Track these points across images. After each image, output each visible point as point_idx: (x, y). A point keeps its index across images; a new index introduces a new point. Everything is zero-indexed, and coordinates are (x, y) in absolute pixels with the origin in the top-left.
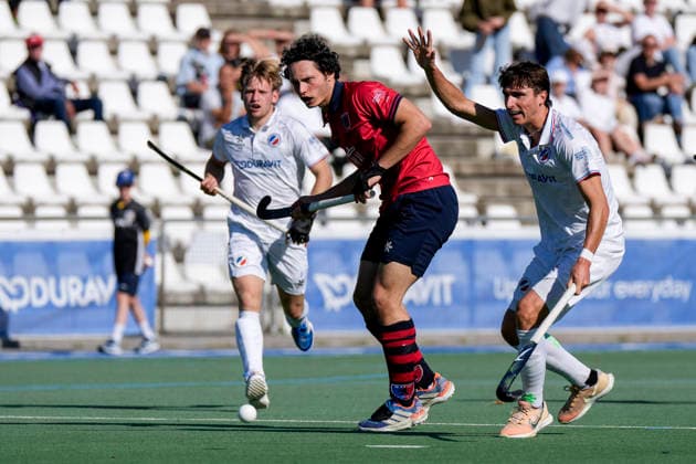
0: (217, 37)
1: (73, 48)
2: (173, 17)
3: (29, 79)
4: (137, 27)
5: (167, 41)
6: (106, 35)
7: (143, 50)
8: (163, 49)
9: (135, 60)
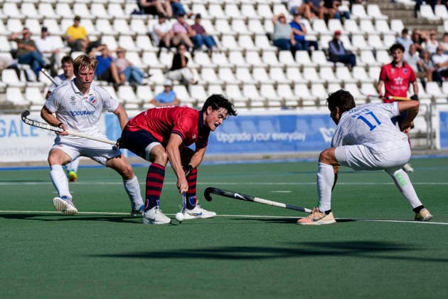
0: (410, 32)
1: (350, 37)
2: (389, 25)
3: (334, 49)
4: (375, 29)
5: (387, 34)
6: (363, 32)
7: (378, 38)
8: (386, 38)
9: (375, 42)
